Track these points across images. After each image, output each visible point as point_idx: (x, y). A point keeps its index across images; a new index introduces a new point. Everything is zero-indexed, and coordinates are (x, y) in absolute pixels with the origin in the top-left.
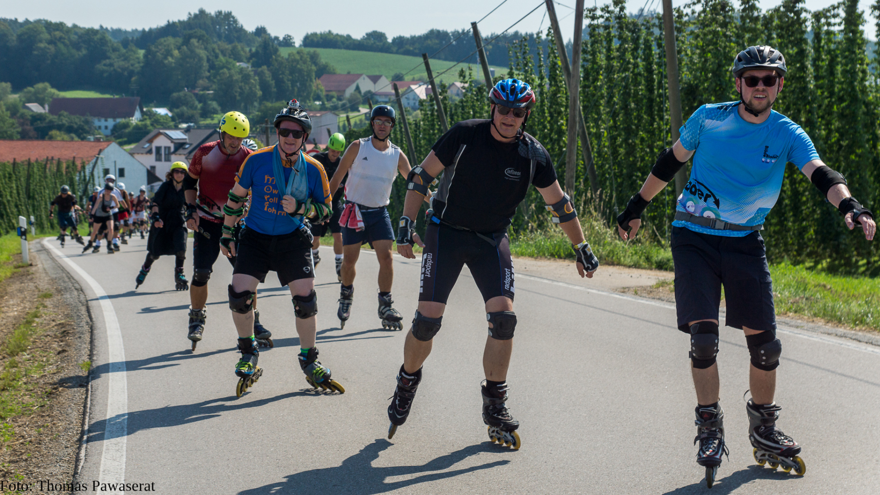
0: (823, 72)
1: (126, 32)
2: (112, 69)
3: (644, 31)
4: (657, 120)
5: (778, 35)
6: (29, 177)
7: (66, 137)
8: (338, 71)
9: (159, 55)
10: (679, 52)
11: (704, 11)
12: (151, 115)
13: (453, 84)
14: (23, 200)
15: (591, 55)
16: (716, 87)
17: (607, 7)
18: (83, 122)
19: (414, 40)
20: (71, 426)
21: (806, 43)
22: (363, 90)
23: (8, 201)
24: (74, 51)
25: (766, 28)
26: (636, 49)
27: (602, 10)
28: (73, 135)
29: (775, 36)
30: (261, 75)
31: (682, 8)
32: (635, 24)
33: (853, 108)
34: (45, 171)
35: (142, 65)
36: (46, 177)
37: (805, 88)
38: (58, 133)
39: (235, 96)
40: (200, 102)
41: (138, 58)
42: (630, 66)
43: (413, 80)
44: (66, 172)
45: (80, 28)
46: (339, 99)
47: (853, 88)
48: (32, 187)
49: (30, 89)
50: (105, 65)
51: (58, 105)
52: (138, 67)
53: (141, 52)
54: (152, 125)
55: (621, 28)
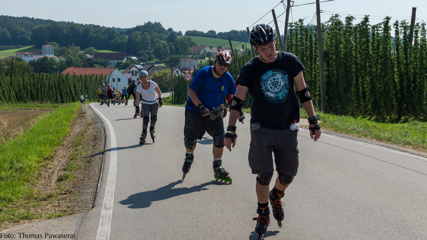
0: (375, 48)
1: (122, 29)
2: (116, 42)
3: (310, 32)
4: (314, 64)
5: (359, 34)
6: (86, 81)
7: (99, 67)
8: (198, 45)
9: (134, 38)
10: (323, 39)
11: (332, 25)
12: (131, 59)
13: (240, 50)
14: (83, 89)
15: (290, 40)
16: (336, 52)
17: (297, 22)
18: (106, 61)
19: (226, 34)
20: (96, 174)
21: (369, 37)
22: (207, 51)
23: (78, 90)
24: (103, 36)
25: (355, 31)
26: (306, 38)
27: (295, 24)
28: (102, 66)
29: (358, 34)
30: (170, 45)
31: (324, 24)
32: (306, 29)
33: (386, 61)
34: (92, 79)
35: (127, 41)
36: (92, 81)
37: (369, 54)
38: (97, 65)
39: (161, 53)
40: (148, 55)
41: (126, 39)
42: (304, 44)
43: (225, 48)
44: (99, 79)
45: (105, 27)
46: (198, 55)
47: (386, 54)
48: (87, 85)
49: (87, 49)
50: (114, 41)
51: (97, 55)
52: (126, 42)
53: (127, 36)
54: (130, 63)
55: (301, 30)
